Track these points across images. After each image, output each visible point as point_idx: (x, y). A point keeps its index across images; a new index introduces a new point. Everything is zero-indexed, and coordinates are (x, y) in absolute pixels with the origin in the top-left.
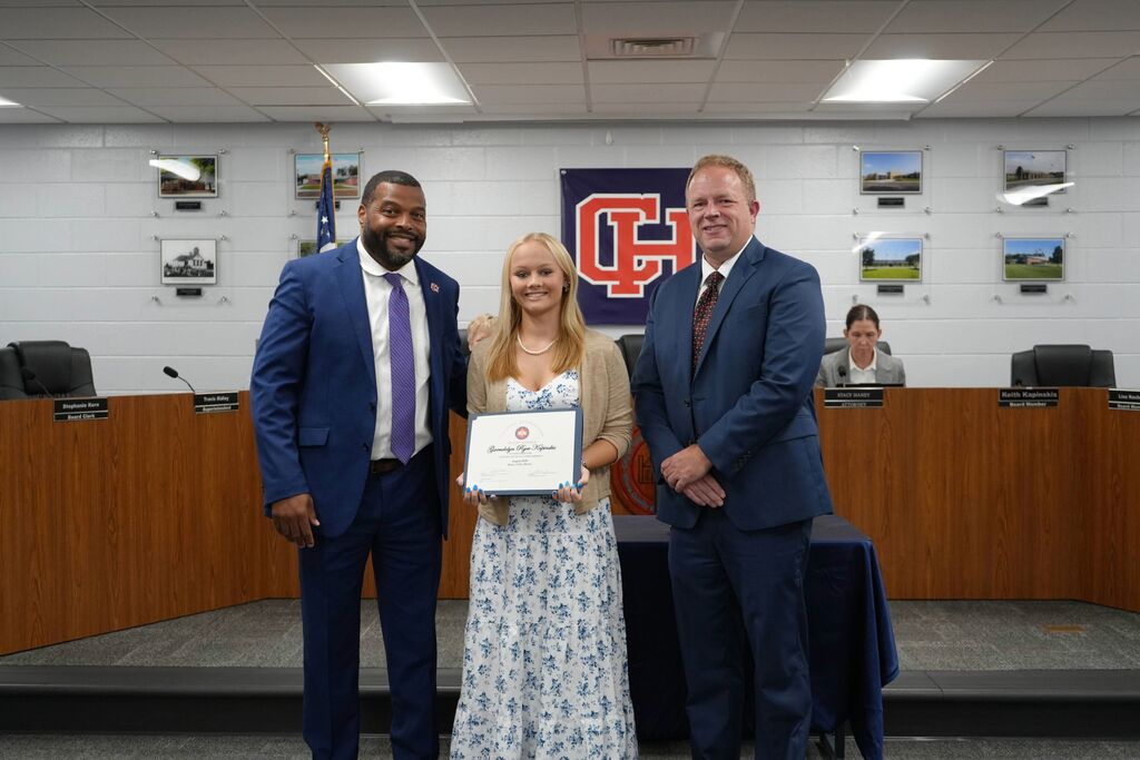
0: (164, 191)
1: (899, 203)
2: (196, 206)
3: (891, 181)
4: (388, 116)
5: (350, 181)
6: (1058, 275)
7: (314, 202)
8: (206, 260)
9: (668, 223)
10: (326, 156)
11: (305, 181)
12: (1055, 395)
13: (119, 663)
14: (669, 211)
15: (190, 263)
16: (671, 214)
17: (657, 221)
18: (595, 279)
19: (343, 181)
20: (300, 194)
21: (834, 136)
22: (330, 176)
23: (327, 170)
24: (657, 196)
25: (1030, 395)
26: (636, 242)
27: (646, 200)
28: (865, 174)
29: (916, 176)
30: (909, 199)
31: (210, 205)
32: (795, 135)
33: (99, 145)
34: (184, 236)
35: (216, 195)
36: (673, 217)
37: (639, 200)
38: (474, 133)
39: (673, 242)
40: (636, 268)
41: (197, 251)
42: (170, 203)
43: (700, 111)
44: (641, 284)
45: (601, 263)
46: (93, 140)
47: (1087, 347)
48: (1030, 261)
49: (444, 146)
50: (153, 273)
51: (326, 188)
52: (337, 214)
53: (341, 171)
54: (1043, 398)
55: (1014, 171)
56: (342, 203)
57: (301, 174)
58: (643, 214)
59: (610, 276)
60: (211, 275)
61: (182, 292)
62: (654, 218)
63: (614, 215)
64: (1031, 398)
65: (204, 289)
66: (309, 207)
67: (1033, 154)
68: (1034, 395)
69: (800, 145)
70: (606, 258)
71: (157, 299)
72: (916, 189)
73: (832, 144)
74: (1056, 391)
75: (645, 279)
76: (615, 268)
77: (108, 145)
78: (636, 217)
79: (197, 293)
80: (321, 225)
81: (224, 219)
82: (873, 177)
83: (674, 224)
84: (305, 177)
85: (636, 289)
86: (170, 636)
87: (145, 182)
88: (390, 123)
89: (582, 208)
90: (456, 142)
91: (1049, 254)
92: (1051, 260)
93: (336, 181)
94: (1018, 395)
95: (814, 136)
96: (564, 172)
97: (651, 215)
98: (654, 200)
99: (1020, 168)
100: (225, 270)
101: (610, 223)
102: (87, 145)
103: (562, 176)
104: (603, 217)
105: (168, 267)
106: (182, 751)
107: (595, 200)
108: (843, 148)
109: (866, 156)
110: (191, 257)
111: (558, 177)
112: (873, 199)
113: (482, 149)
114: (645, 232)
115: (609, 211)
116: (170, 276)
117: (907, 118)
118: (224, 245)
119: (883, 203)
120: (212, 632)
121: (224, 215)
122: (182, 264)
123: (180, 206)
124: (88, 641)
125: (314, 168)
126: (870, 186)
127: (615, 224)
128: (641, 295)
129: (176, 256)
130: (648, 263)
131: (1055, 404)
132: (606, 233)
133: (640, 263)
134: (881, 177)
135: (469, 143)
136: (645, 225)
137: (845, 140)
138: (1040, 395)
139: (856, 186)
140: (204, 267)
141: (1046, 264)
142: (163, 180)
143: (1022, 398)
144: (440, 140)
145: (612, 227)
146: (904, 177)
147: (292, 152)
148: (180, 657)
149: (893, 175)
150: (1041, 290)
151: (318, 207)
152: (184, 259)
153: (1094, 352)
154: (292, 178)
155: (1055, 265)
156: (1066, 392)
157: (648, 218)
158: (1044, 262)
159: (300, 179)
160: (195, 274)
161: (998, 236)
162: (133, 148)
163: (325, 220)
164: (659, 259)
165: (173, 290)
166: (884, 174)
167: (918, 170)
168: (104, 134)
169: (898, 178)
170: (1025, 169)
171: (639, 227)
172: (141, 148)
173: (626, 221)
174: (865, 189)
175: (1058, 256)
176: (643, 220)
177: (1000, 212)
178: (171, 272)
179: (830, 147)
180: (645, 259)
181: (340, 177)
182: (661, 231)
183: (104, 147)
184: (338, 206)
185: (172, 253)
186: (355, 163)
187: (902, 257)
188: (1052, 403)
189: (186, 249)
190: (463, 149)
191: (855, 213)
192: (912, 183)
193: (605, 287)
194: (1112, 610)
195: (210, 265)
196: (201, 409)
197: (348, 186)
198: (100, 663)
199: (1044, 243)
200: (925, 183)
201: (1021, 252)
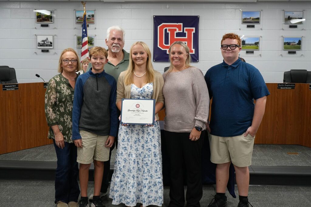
0: (38, 21)
1: (253, 26)
2: (47, 26)
3: (251, 20)
5: (92, 19)
6: (299, 48)
7: (81, 25)
8: (50, 41)
9: (185, 32)
10: (85, 11)
11: (79, 19)
12: (294, 85)
13: (21, 160)
14: (185, 28)
15: (45, 42)
16: (186, 29)
17: (182, 31)
18: (163, 48)
19: (90, 19)
20: (77, 22)
21: (234, 6)
22: (86, 17)
23: (85, 16)
24: (182, 24)
25: (287, 85)
26: (175, 37)
27: (178, 25)
28: (243, 18)
29: (258, 19)
30: (256, 25)
31: (51, 25)
32: (223, 6)
33: (19, 7)
34: (44, 34)
35: (52, 22)
36: (186, 30)
37: (176, 25)
38: (128, 5)
39: (186, 38)
41: (47, 39)
42: (39, 25)
45: (165, 43)
46: (17, 6)
47: (306, 70)
48: (291, 44)
49: (119, 9)
50: (35, 45)
51: (85, 21)
52: (88, 28)
53: (89, 16)
54: (291, 86)
55: (287, 17)
56: (89, 25)
57: (78, 16)
58: (177, 29)
59: (167, 47)
60: (51, 46)
61: (43, 51)
62: (181, 30)
63: (169, 29)
64: (287, 86)
65: (49, 50)
66: (80, 26)
67: (294, 12)
68: (288, 85)
69: (224, 9)
70: (167, 42)
71: (36, 53)
72: (258, 22)
73: (234, 9)
74: (294, 84)
76: (169, 45)
77: (21, 7)
78: (175, 30)
79: (47, 51)
80: (83, 32)
81: (55, 30)
82: (246, 19)
83: (187, 32)
84: (79, 17)
86: (37, 152)
87: (32, 18)
88: (103, 1)
89: (160, 27)
90: (123, 7)
91: (297, 42)
92: (297, 44)
93: (88, 19)
94: (283, 85)
95: (228, 6)
96: (154, 17)
97: (180, 30)
98: (181, 25)
99: (289, 16)
100: (55, 45)
101: (168, 32)
102: (15, 7)
103: (154, 18)
104: (166, 30)
105: (39, 43)
106: (38, 185)
107: (163, 25)
108: (237, 10)
109: (244, 13)
110: (46, 41)
111: (153, 18)
112: (245, 25)
113: (130, 10)
114: (178, 35)
115: (168, 28)
116: (40, 46)
117: (256, 1)
118: (55, 37)
119: (248, 26)
120: (49, 151)
121: (55, 28)
122: (43, 43)
123: (42, 26)
124: (13, 153)
125: (81, 15)
126: (245, 21)
127: (169, 32)
129: (42, 40)
131: (294, 88)
132: (167, 34)
134: (248, 19)
135: (127, 7)
136: (178, 32)
137: (238, 8)
138: (290, 85)
139: (241, 21)
140: (49, 43)
141: (296, 45)
142: (37, 18)
143: (284, 86)
144: (119, 6)
145: (168, 33)
146: (255, 19)
147: (75, 10)
148: (39, 158)
149: (251, 18)
150: (294, 53)
151: (82, 26)
152: (43, 41)
153: (308, 71)
154: (75, 18)
155: (299, 46)
156: (297, 85)
157: (179, 30)
158: (295, 44)
159: (77, 18)
160: (47, 46)
161: (282, 37)
162: (28, 8)
163: (84, 30)
165: (41, 50)
166: (249, 18)
167: (259, 17)
168: (20, 4)
169: (253, 19)
170: (291, 17)
171: (176, 33)
172: (31, 8)
173: (173, 31)
174: (243, 22)
175: (300, 43)
176: (178, 31)
177: (283, 29)
178: (40, 45)
179: (233, 10)
181: (89, 17)
182: (183, 34)
183: (20, 8)
184: (88, 26)
185: (40, 39)
186: (93, 13)
187: (253, 43)
188: (293, 88)
189: (44, 38)
190: (125, 9)
191: (240, 29)
192: (257, 21)
193: (166, 51)
194: (308, 148)
195: (51, 43)
196: (46, 87)
197: (91, 20)
198: (16, 160)
199: (296, 39)
200: (261, 21)
201: (289, 41)
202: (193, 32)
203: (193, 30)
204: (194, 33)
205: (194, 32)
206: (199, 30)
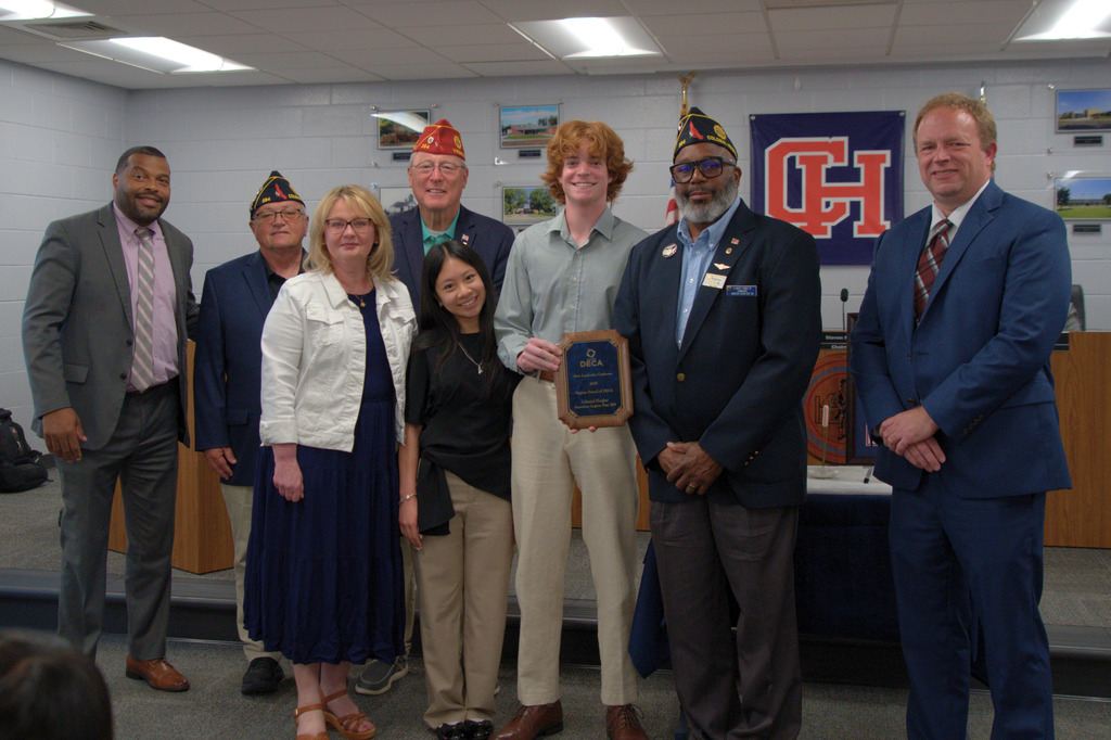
0: (383, 143)
1: (1098, 141)
3: (1088, 119)
4: (585, 68)
5: (550, 130)
7: (517, 151)
9: (856, 165)
11: (509, 131)
14: (857, 153)
16: (860, 157)
19: (543, 131)
20: (504, 144)
21: (1027, 75)
24: (845, 139)
26: (824, 184)
27: (834, 143)
28: (1061, 113)
30: (1107, 136)
32: (988, 76)
33: (327, 102)
34: (399, 184)
37: (827, 143)
38: (666, 83)
39: (861, 184)
40: (824, 210)
42: (388, 154)
43: (888, 54)
44: (829, 225)
45: (790, 205)
46: (320, 99)
49: (639, 96)
53: (542, 122)
57: (505, 125)
58: (831, 158)
59: (799, 217)
62: (842, 160)
63: (801, 157)
66: (513, 156)
69: (992, 85)
70: (795, 201)
73: (1026, 83)
75: (833, 220)
76: (803, 210)
77: (334, 102)
78: (824, 160)
82: (1069, 116)
83: (862, 166)
84: (509, 128)
85: (824, 231)
87: (366, 136)
88: (587, 75)
89: (770, 152)
90: (649, 92)
93: (538, 131)
95: (1006, 76)
96: (753, 118)
97: (839, 158)
98: (842, 143)
101: (798, 166)
102: (317, 103)
103: (751, 122)
104: (792, 161)
107: (784, 144)
108: (1038, 87)
109: (1061, 95)
111: (747, 123)
112: (1069, 137)
113: (674, 98)
114: (834, 175)
115: (798, 155)
117: (1104, 55)
119: (1079, 141)
123: (397, 157)
125: (517, 119)
126: (1066, 124)
127: (803, 168)
128: (829, 236)
129: (394, 202)
130: (835, 204)
132: (795, 175)
133: (828, 204)
134: (1077, 116)
135: (663, 91)
136: (833, 168)
137: (1038, 79)
139: (1051, 125)
142: (382, 133)
144: (636, 89)
145: (800, 170)
147: (497, 105)
149: (1090, 113)
152: (399, 205)
154: (497, 130)
157: (836, 160)
159: (505, 130)
162: (356, 104)
164: (847, 200)
166: (1081, 112)
168: (330, 93)
169: (1095, 116)
171: (827, 170)
172: (361, 104)
173: (814, 164)
174: (1060, 128)
176: (831, 163)
179: (1023, 87)
180: (833, 200)
181: (541, 127)
182: (850, 174)
183: (331, 105)
184: (538, 154)
185: (390, 200)
186: (555, 114)
187: (1100, 196)
189: (401, 196)
190: (655, 98)
191: (1049, 152)
202: (883, 166)
203: (882, 159)
204: (886, 169)
205: (888, 164)
206: (906, 159)
